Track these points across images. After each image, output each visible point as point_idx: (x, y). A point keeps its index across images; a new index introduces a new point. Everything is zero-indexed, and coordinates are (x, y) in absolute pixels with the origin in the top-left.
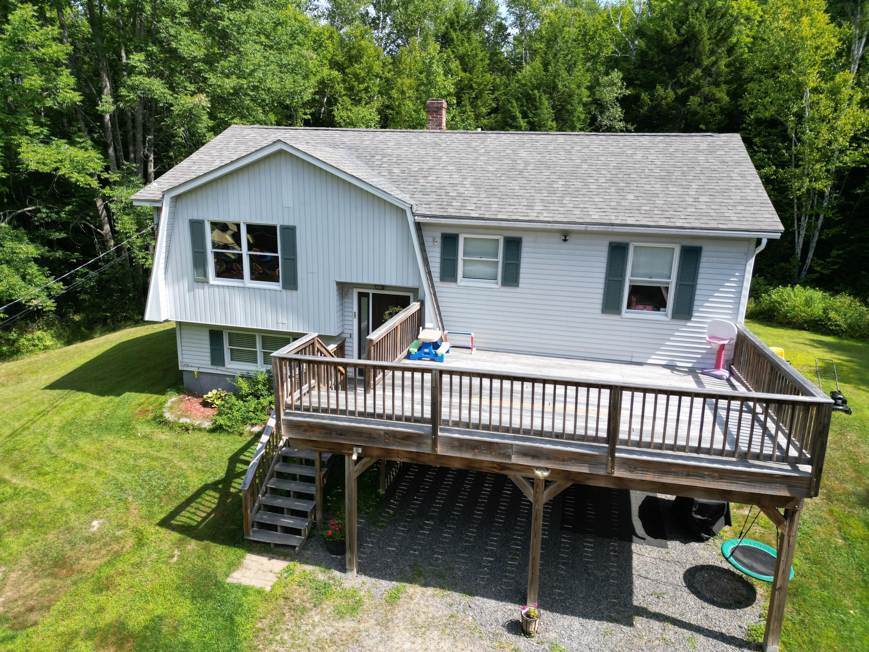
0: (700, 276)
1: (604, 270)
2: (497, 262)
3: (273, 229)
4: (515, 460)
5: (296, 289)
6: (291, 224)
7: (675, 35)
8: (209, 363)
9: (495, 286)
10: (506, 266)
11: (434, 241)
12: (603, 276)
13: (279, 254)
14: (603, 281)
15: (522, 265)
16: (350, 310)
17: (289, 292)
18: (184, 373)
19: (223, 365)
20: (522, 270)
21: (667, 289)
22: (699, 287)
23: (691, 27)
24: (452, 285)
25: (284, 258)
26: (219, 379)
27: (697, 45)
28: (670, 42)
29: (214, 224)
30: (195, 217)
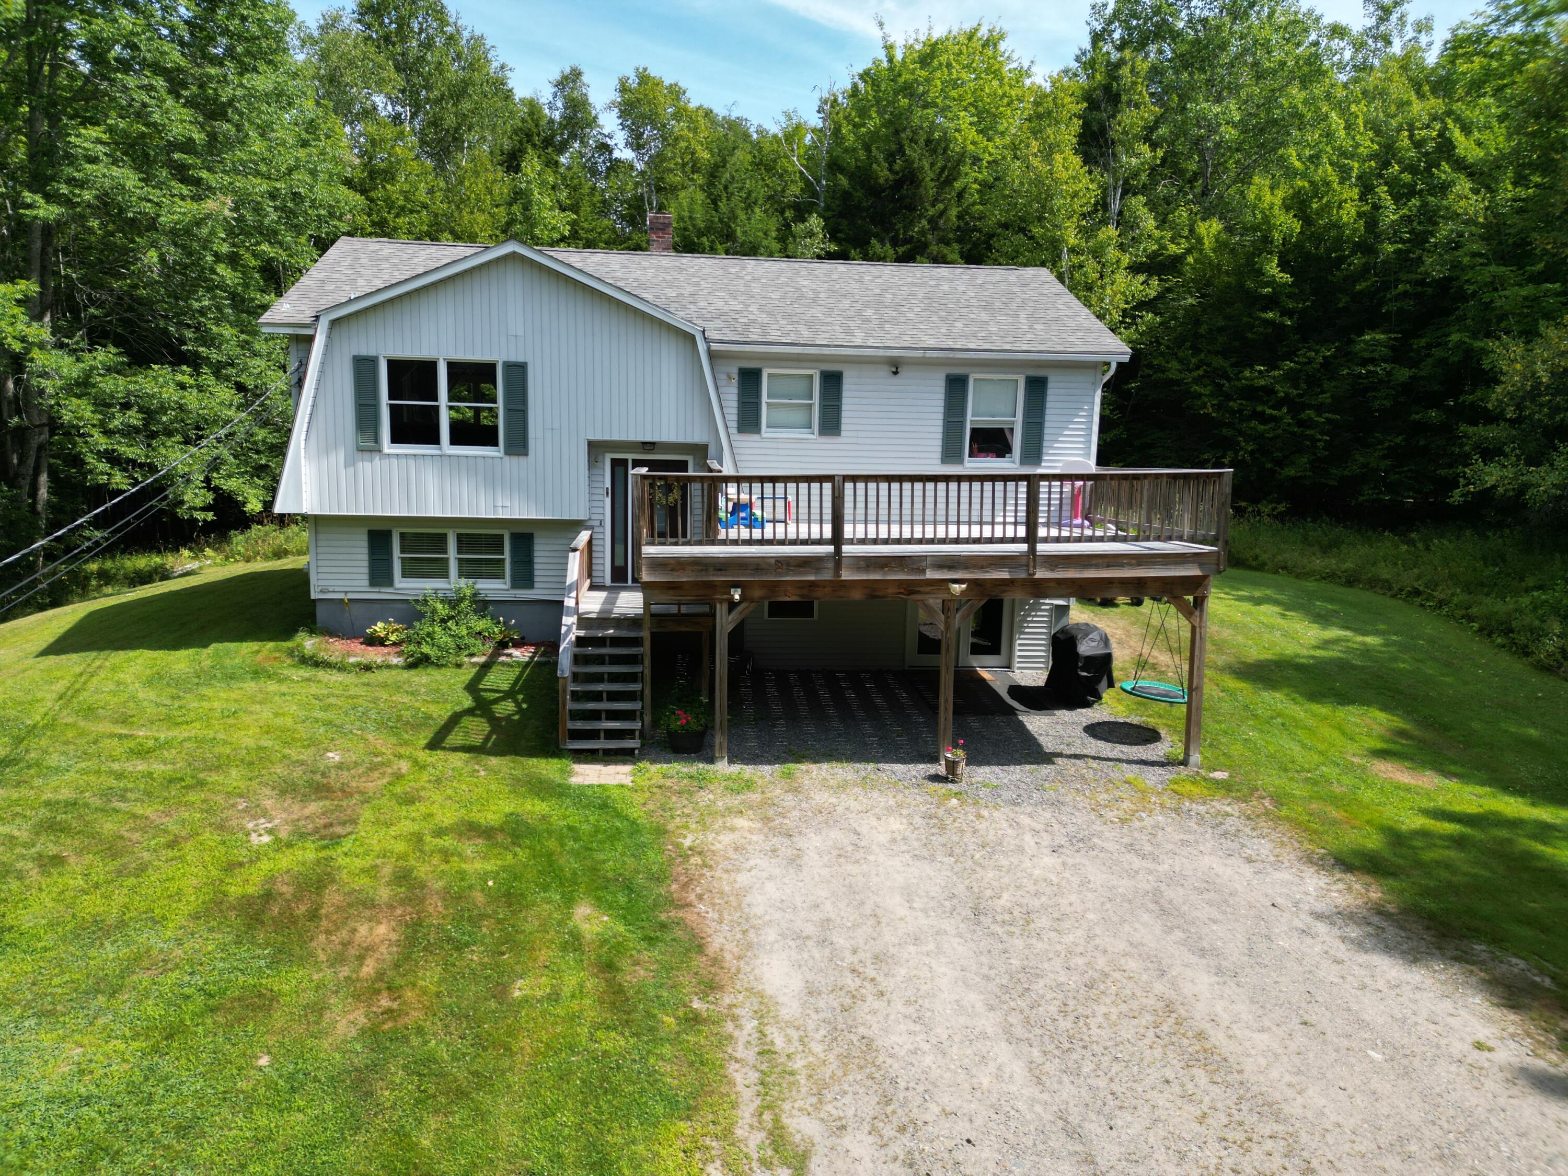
0: (1048, 411)
1: (941, 410)
2: (810, 405)
3: (490, 368)
4: (931, 575)
5: (526, 454)
6: (520, 359)
7: (887, 172)
8: (367, 583)
9: (812, 436)
10: (824, 408)
11: (730, 378)
12: (941, 416)
13: (500, 405)
14: (940, 423)
15: (844, 407)
16: (600, 485)
17: (515, 459)
18: (318, 605)
19: (390, 582)
20: (844, 414)
21: (1012, 430)
22: (1047, 424)
24: (755, 437)
25: (508, 410)
26: (382, 609)
27: (918, 187)
28: (882, 181)
29: (394, 365)
30: (364, 352)
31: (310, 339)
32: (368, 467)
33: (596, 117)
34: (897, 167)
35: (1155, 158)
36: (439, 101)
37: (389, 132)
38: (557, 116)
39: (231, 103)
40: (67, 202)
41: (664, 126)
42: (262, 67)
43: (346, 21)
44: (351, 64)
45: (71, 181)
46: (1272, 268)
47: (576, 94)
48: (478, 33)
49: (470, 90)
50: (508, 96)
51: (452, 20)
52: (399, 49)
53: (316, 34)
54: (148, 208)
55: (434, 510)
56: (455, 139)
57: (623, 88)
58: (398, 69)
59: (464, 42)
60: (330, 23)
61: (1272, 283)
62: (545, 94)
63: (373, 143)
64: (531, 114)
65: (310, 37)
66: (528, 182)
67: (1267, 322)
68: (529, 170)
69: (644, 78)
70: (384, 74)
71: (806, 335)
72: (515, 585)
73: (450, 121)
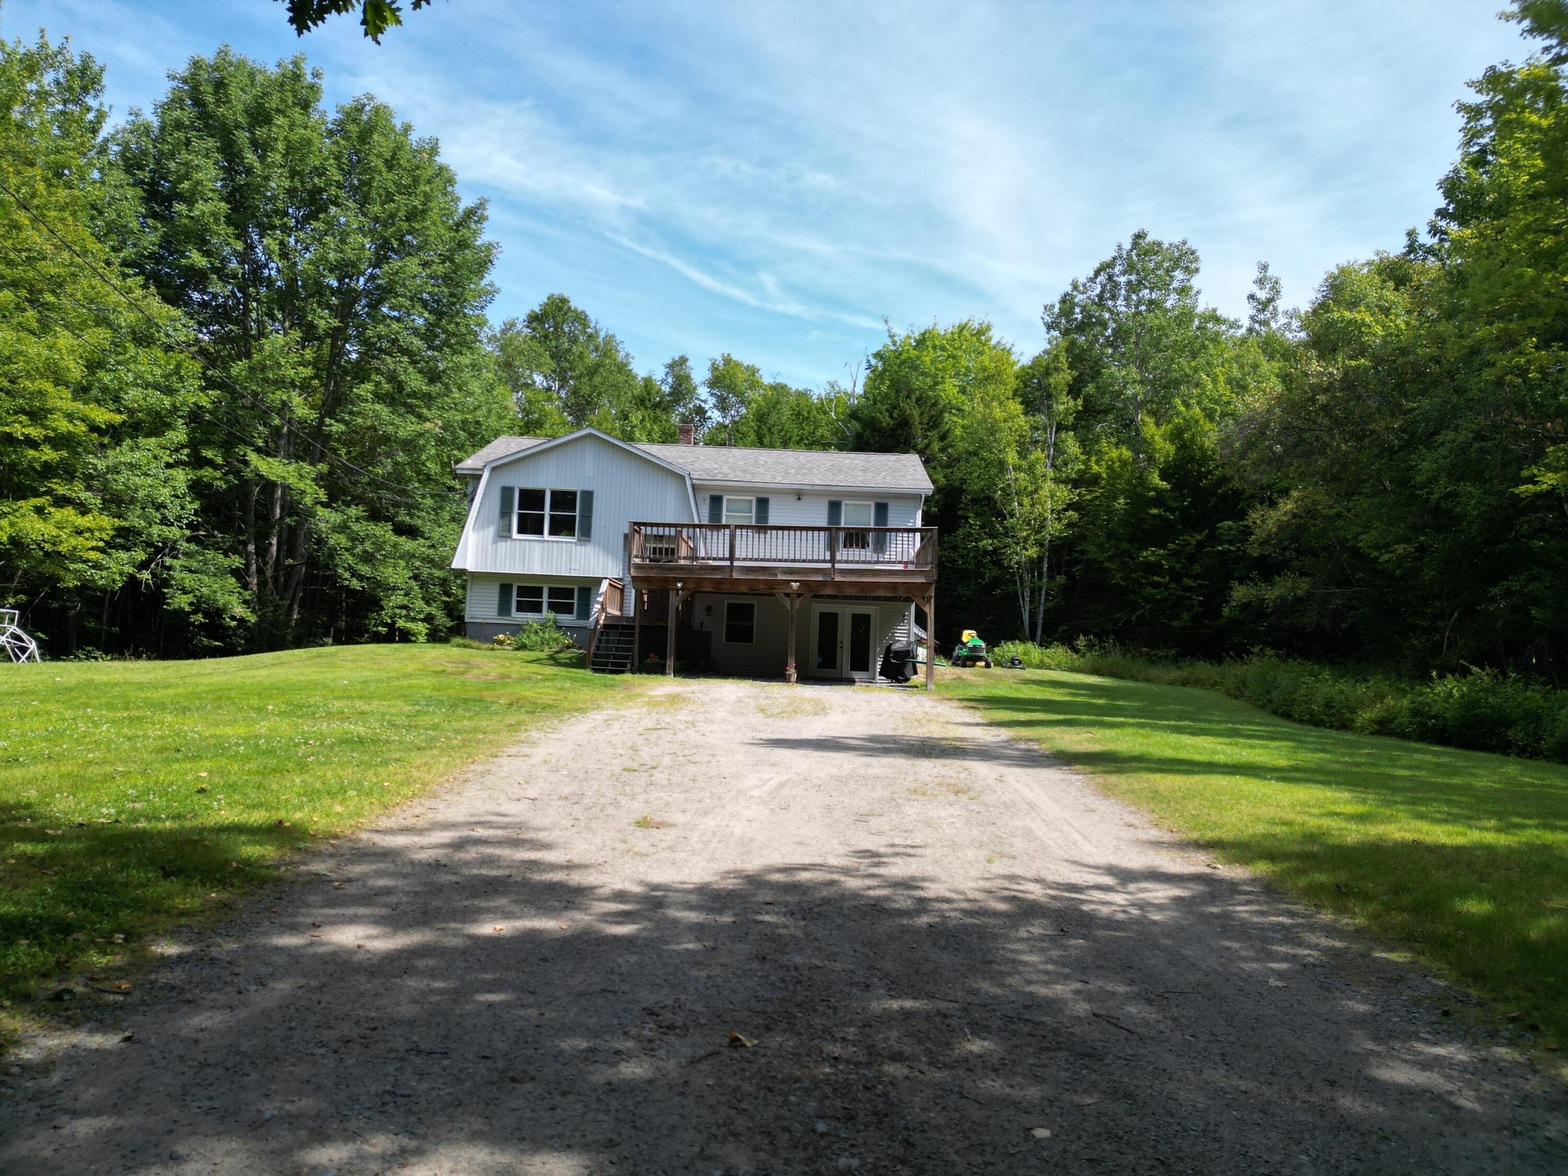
2: (752, 516)
3: (574, 494)
4: (780, 577)
5: (590, 541)
6: (590, 489)
7: (888, 419)
8: (496, 614)
10: (758, 518)
11: (704, 500)
13: (577, 513)
15: (770, 518)
17: (583, 544)
18: (468, 624)
19: (509, 614)
23: (903, 411)
25: (581, 516)
26: (502, 628)
27: (910, 428)
28: (884, 424)
29: (522, 492)
30: (507, 485)
31: (480, 477)
32: (502, 545)
33: (695, 388)
34: (895, 415)
35: (1076, 405)
36: (579, 378)
37: (541, 397)
38: (666, 389)
39: (444, 371)
40: (347, 424)
41: (743, 394)
42: (465, 350)
43: (519, 326)
44: (521, 353)
45: (351, 413)
46: (1155, 479)
47: (682, 373)
48: (611, 333)
49: (601, 370)
50: (629, 375)
51: (592, 325)
52: (554, 343)
53: (498, 335)
54: (391, 429)
55: (537, 570)
56: (589, 403)
57: (714, 368)
58: (552, 357)
59: (601, 339)
60: (509, 327)
61: (1155, 489)
62: (659, 374)
63: (530, 402)
64: (646, 386)
65: (494, 336)
66: (633, 427)
67: (1155, 517)
68: (633, 419)
69: (727, 361)
70: (543, 360)
71: (749, 478)
72: (578, 618)
73: (586, 390)
